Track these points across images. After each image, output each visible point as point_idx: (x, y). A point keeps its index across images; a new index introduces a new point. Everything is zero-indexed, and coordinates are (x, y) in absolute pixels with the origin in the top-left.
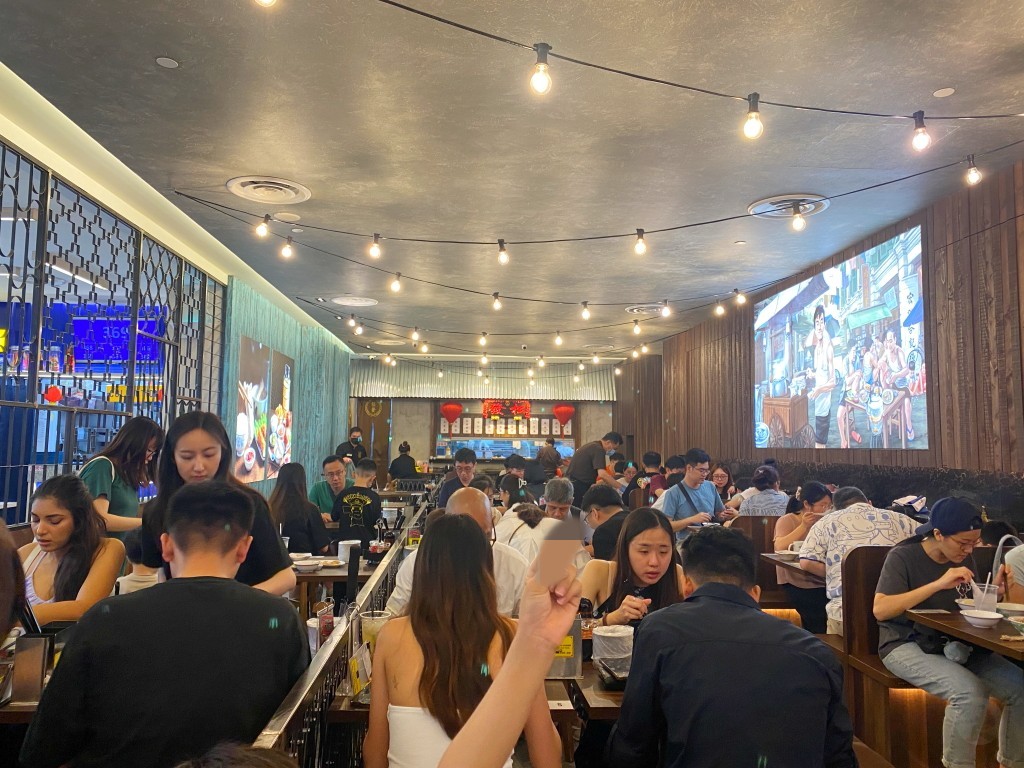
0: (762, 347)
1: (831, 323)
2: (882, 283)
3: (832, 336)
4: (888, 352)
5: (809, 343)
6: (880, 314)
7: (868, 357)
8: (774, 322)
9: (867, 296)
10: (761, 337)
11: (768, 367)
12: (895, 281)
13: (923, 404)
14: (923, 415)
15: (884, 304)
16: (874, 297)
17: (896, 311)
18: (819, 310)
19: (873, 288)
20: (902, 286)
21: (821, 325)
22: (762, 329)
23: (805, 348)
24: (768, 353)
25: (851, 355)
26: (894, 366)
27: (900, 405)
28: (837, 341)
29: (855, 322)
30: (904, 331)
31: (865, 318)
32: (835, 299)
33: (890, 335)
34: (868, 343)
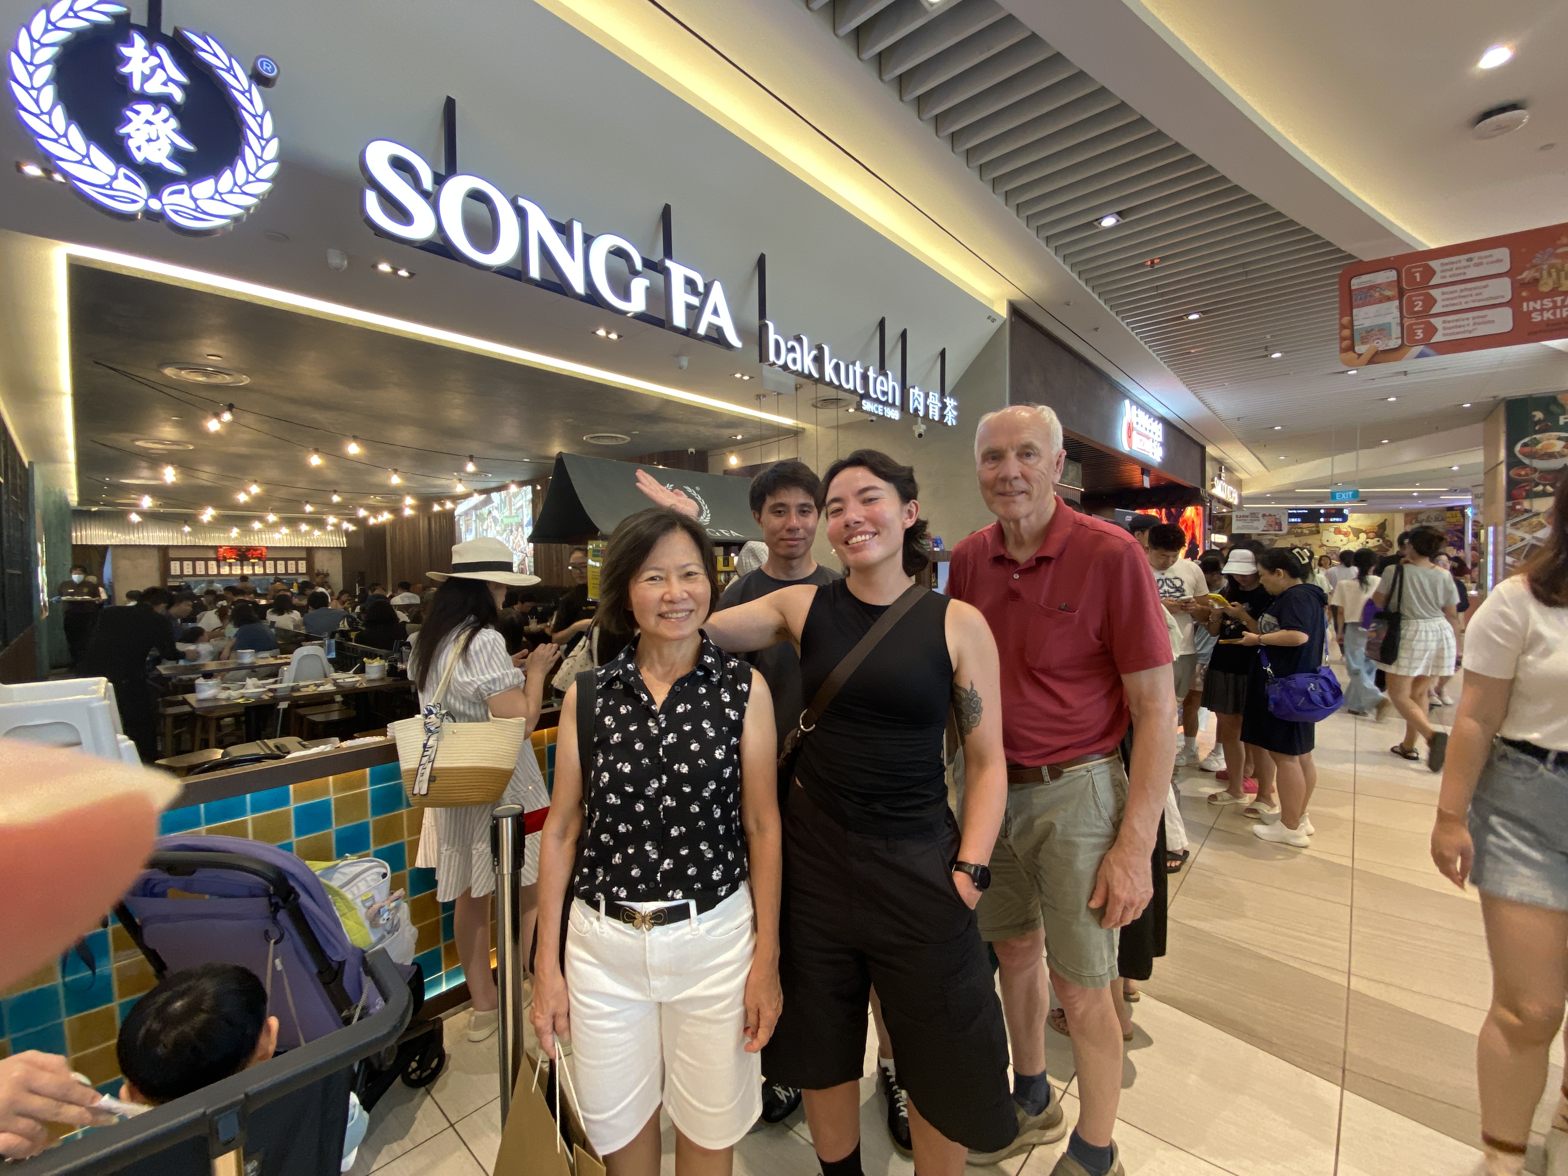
0: (459, 525)
1: (495, 520)
2: (518, 506)
3: (496, 525)
4: (519, 537)
5: (485, 527)
6: (516, 520)
7: (512, 538)
8: (466, 513)
9: (511, 510)
10: (459, 520)
11: (463, 536)
12: (521, 507)
13: (532, 560)
14: (532, 564)
15: (517, 516)
16: (514, 512)
17: (522, 520)
18: (490, 512)
19: (513, 508)
20: (524, 509)
21: (490, 519)
22: (460, 516)
23: (483, 530)
24: (463, 528)
25: (505, 535)
26: (521, 543)
27: (524, 560)
28: (498, 528)
29: (506, 521)
30: (525, 528)
31: (510, 520)
32: (497, 508)
33: (520, 529)
34: (511, 531)
